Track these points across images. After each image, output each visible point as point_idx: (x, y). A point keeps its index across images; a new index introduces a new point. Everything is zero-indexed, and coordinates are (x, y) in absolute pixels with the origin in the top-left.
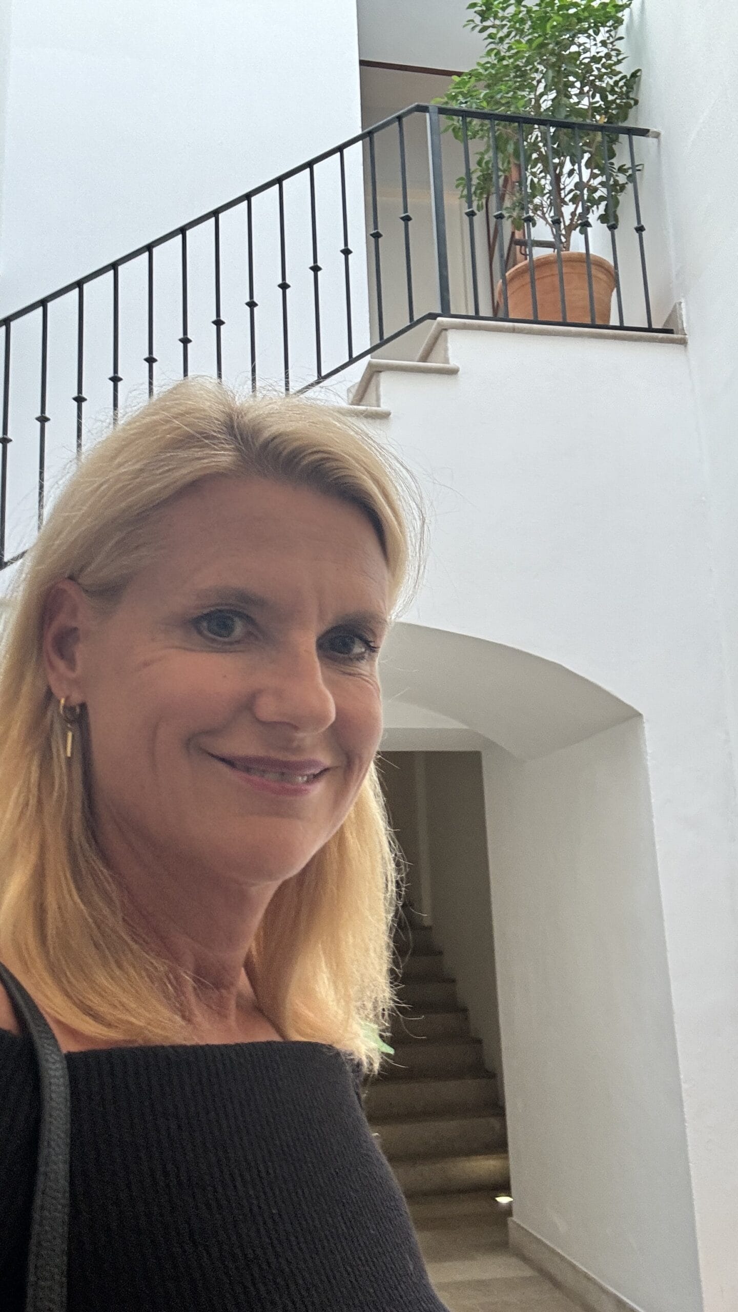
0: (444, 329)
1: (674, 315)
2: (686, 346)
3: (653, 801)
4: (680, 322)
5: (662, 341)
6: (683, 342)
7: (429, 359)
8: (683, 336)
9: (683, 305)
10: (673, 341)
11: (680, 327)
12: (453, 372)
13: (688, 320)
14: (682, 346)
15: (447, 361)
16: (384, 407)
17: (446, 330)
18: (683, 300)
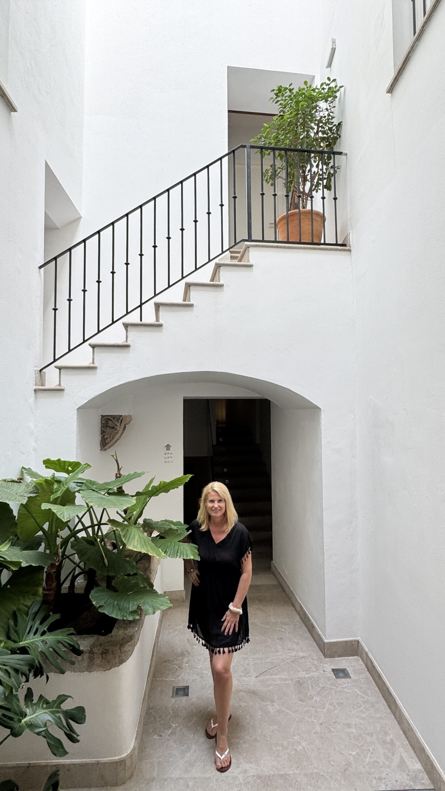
0: (248, 247)
1: (346, 238)
2: (351, 252)
3: (322, 443)
4: (349, 241)
5: (340, 250)
6: (350, 251)
7: (242, 261)
8: (349, 248)
9: (351, 234)
10: (345, 250)
11: (349, 244)
12: (251, 266)
13: (353, 241)
14: (349, 252)
15: (249, 261)
16: (221, 282)
17: (249, 247)
18: (351, 232)
